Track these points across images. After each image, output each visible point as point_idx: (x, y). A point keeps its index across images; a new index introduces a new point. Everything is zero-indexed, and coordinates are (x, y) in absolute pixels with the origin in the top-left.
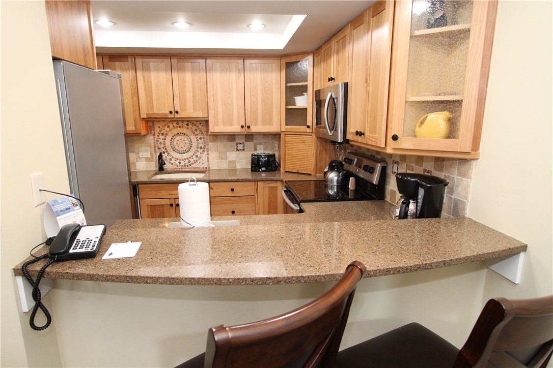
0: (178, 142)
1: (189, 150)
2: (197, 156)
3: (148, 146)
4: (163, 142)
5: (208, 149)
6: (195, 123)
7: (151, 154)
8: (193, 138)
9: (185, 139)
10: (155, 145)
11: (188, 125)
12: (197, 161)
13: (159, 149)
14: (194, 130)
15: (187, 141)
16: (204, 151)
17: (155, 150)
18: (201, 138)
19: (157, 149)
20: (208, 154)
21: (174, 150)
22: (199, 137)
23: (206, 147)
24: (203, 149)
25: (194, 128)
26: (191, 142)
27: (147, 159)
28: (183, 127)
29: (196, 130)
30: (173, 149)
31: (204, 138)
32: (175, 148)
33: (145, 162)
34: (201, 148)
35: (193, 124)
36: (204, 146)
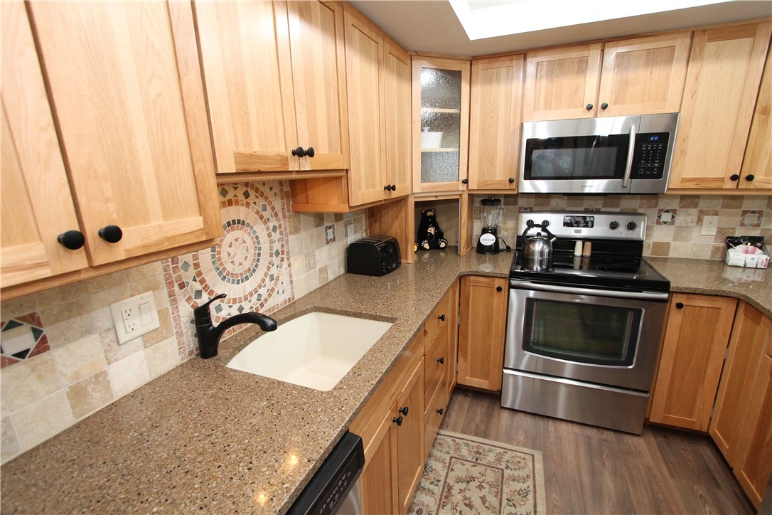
0: (230, 250)
1: (257, 266)
2: (272, 278)
3: (147, 289)
4: (191, 262)
5: (288, 252)
6: (261, 188)
7: (162, 314)
8: (260, 229)
9: (246, 237)
10: (168, 277)
11: (247, 195)
12: (273, 290)
13: (182, 286)
14: (260, 209)
15: (249, 243)
16: (282, 260)
17: (171, 295)
18: (275, 229)
19: (176, 288)
20: (289, 265)
21: (224, 278)
22: (271, 225)
23: (285, 249)
24: (280, 256)
25: (261, 202)
26: (259, 243)
27: (150, 339)
28: (237, 203)
29: (264, 209)
30: (220, 274)
31: (280, 225)
32: (224, 269)
33: (141, 353)
34: (277, 254)
35: (257, 190)
36: (282, 246)
